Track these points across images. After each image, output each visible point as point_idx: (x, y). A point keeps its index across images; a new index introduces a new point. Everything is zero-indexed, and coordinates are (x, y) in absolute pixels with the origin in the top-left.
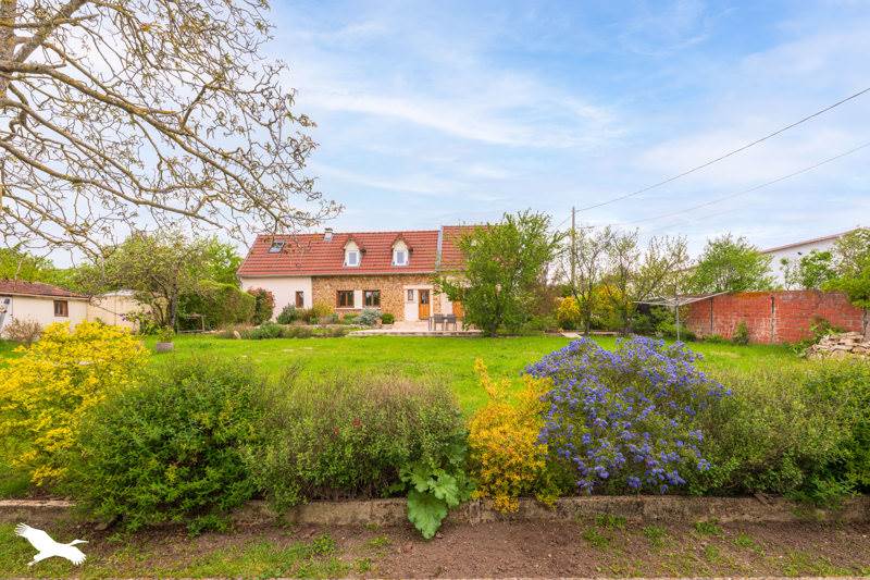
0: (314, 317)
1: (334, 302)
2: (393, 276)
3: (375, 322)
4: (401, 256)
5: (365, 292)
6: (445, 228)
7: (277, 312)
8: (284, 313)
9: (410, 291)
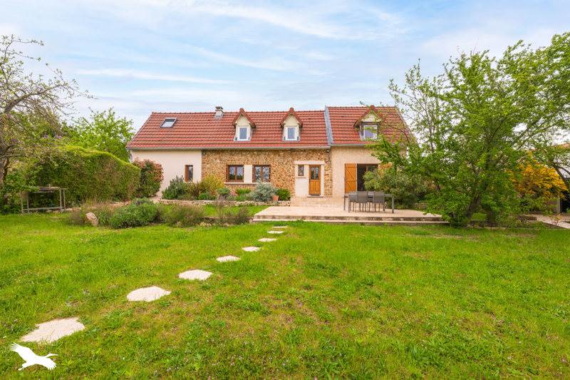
0: (204, 191)
1: (223, 176)
2: (284, 151)
3: (271, 198)
4: (291, 131)
5: (255, 166)
6: (330, 108)
7: (165, 185)
8: (172, 186)
9: (301, 167)
